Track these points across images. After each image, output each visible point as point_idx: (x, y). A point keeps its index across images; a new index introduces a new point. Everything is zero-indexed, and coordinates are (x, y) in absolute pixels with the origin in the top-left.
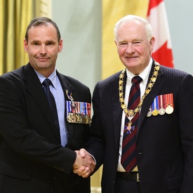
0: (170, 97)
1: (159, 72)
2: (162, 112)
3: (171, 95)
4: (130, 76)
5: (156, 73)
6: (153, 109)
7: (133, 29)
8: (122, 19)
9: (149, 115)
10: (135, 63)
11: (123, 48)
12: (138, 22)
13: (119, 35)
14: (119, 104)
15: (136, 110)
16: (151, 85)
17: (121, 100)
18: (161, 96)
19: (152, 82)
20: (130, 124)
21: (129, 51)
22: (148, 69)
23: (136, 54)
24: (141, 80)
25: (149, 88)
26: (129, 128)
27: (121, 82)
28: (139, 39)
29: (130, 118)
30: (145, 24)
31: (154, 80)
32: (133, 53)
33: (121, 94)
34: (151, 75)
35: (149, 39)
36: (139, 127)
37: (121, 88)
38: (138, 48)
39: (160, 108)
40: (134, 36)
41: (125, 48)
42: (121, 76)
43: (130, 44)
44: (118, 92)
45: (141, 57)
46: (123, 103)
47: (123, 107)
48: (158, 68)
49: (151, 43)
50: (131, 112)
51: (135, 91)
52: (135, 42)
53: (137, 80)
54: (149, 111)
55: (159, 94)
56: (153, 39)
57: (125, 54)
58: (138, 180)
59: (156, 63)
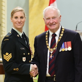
1: (64, 31)
2: (66, 50)
4: (51, 33)
5: (62, 32)
6: (62, 48)
7: (52, 12)
9: (60, 51)
10: (53, 27)
11: (48, 21)
12: (54, 9)
14: (46, 46)
15: (54, 49)
16: (60, 38)
17: (47, 44)
18: (66, 42)
19: (61, 36)
20: (51, 55)
21: (51, 22)
22: (59, 30)
24: (56, 35)
25: (60, 39)
26: (51, 57)
27: (47, 36)
28: (55, 16)
29: (51, 52)
30: (57, 10)
31: (62, 35)
32: (53, 23)
33: (47, 42)
34: (60, 33)
35: (59, 16)
37: (47, 39)
38: (55, 20)
40: (53, 15)
41: (49, 21)
42: (47, 33)
43: (51, 19)
46: (48, 46)
47: (48, 47)
48: (63, 30)
50: (52, 49)
51: (53, 40)
52: (53, 18)
53: (54, 35)
55: (65, 42)
56: (61, 16)
57: (49, 24)
58: (54, 80)
59: (63, 27)
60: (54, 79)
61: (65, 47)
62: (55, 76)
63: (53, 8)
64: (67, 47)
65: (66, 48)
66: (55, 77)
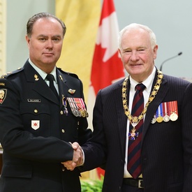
0: (174, 104)
1: (163, 80)
2: (166, 119)
3: (175, 102)
4: (134, 84)
5: (159, 81)
6: (157, 116)
7: (137, 37)
8: (126, 28)
9: (153, 122)
10: (138, 70)
11: (127, 56)
12: (141, 30)
13: (123, 43)
15: (140, 117)
16: (154, 93)
17: (125, 107)
18: (165, 103)
19: (156, 90)
20: (134, 131)
21: (134, 58)
22: (152, 77)
23: (140, 62)
24: (144, 87)
25: (153, 96)
26: (133, 134)
27: (124, 90)
28: (143, 46)
29: (134, 125)
30: (148, 32)
31: (157, 88)
32: (137, 60)
33: (124, 101)
34: (155, 83)
35: (153, 48)
36: (143, 134)
37: (124, 95)
38: (142, 55)
39: (164, 115)
40: (139, 44)
41: (129, 56)
42: (125, 84)
43: (134, 51)
44: (121, 99)
45: (145, 65)
46: (127, 110)
47: (127, 113)
48: (161, 76)
49: (154, 51)
50: (135, 119)
51: (139, 98)
52: (139, 49)
53: (141, 88)
54: (153, 117)
55: (163, 102)
56: (157, 47)
57: (129, 62)
58: (139, 187)
59: (160, 72)
60: (140, 184)
61: (163, 114)
62: (141, 176)
63: (141, 27)
64: (169, 114)
65: (166, 116)
66: (141, 179)
